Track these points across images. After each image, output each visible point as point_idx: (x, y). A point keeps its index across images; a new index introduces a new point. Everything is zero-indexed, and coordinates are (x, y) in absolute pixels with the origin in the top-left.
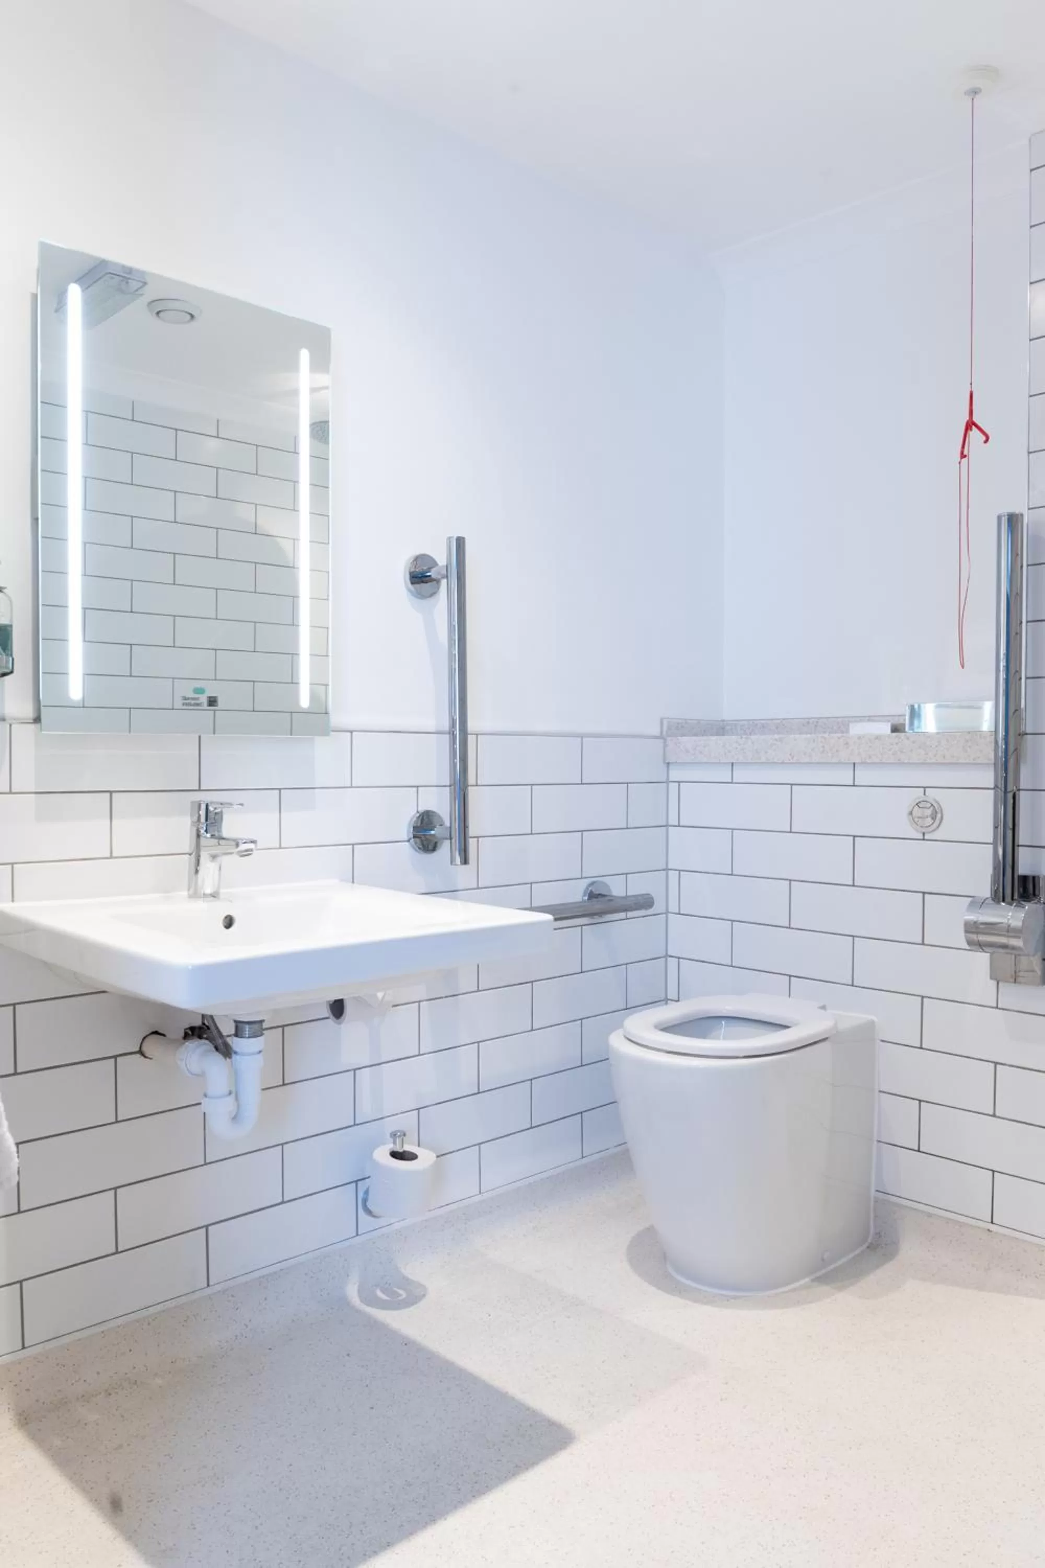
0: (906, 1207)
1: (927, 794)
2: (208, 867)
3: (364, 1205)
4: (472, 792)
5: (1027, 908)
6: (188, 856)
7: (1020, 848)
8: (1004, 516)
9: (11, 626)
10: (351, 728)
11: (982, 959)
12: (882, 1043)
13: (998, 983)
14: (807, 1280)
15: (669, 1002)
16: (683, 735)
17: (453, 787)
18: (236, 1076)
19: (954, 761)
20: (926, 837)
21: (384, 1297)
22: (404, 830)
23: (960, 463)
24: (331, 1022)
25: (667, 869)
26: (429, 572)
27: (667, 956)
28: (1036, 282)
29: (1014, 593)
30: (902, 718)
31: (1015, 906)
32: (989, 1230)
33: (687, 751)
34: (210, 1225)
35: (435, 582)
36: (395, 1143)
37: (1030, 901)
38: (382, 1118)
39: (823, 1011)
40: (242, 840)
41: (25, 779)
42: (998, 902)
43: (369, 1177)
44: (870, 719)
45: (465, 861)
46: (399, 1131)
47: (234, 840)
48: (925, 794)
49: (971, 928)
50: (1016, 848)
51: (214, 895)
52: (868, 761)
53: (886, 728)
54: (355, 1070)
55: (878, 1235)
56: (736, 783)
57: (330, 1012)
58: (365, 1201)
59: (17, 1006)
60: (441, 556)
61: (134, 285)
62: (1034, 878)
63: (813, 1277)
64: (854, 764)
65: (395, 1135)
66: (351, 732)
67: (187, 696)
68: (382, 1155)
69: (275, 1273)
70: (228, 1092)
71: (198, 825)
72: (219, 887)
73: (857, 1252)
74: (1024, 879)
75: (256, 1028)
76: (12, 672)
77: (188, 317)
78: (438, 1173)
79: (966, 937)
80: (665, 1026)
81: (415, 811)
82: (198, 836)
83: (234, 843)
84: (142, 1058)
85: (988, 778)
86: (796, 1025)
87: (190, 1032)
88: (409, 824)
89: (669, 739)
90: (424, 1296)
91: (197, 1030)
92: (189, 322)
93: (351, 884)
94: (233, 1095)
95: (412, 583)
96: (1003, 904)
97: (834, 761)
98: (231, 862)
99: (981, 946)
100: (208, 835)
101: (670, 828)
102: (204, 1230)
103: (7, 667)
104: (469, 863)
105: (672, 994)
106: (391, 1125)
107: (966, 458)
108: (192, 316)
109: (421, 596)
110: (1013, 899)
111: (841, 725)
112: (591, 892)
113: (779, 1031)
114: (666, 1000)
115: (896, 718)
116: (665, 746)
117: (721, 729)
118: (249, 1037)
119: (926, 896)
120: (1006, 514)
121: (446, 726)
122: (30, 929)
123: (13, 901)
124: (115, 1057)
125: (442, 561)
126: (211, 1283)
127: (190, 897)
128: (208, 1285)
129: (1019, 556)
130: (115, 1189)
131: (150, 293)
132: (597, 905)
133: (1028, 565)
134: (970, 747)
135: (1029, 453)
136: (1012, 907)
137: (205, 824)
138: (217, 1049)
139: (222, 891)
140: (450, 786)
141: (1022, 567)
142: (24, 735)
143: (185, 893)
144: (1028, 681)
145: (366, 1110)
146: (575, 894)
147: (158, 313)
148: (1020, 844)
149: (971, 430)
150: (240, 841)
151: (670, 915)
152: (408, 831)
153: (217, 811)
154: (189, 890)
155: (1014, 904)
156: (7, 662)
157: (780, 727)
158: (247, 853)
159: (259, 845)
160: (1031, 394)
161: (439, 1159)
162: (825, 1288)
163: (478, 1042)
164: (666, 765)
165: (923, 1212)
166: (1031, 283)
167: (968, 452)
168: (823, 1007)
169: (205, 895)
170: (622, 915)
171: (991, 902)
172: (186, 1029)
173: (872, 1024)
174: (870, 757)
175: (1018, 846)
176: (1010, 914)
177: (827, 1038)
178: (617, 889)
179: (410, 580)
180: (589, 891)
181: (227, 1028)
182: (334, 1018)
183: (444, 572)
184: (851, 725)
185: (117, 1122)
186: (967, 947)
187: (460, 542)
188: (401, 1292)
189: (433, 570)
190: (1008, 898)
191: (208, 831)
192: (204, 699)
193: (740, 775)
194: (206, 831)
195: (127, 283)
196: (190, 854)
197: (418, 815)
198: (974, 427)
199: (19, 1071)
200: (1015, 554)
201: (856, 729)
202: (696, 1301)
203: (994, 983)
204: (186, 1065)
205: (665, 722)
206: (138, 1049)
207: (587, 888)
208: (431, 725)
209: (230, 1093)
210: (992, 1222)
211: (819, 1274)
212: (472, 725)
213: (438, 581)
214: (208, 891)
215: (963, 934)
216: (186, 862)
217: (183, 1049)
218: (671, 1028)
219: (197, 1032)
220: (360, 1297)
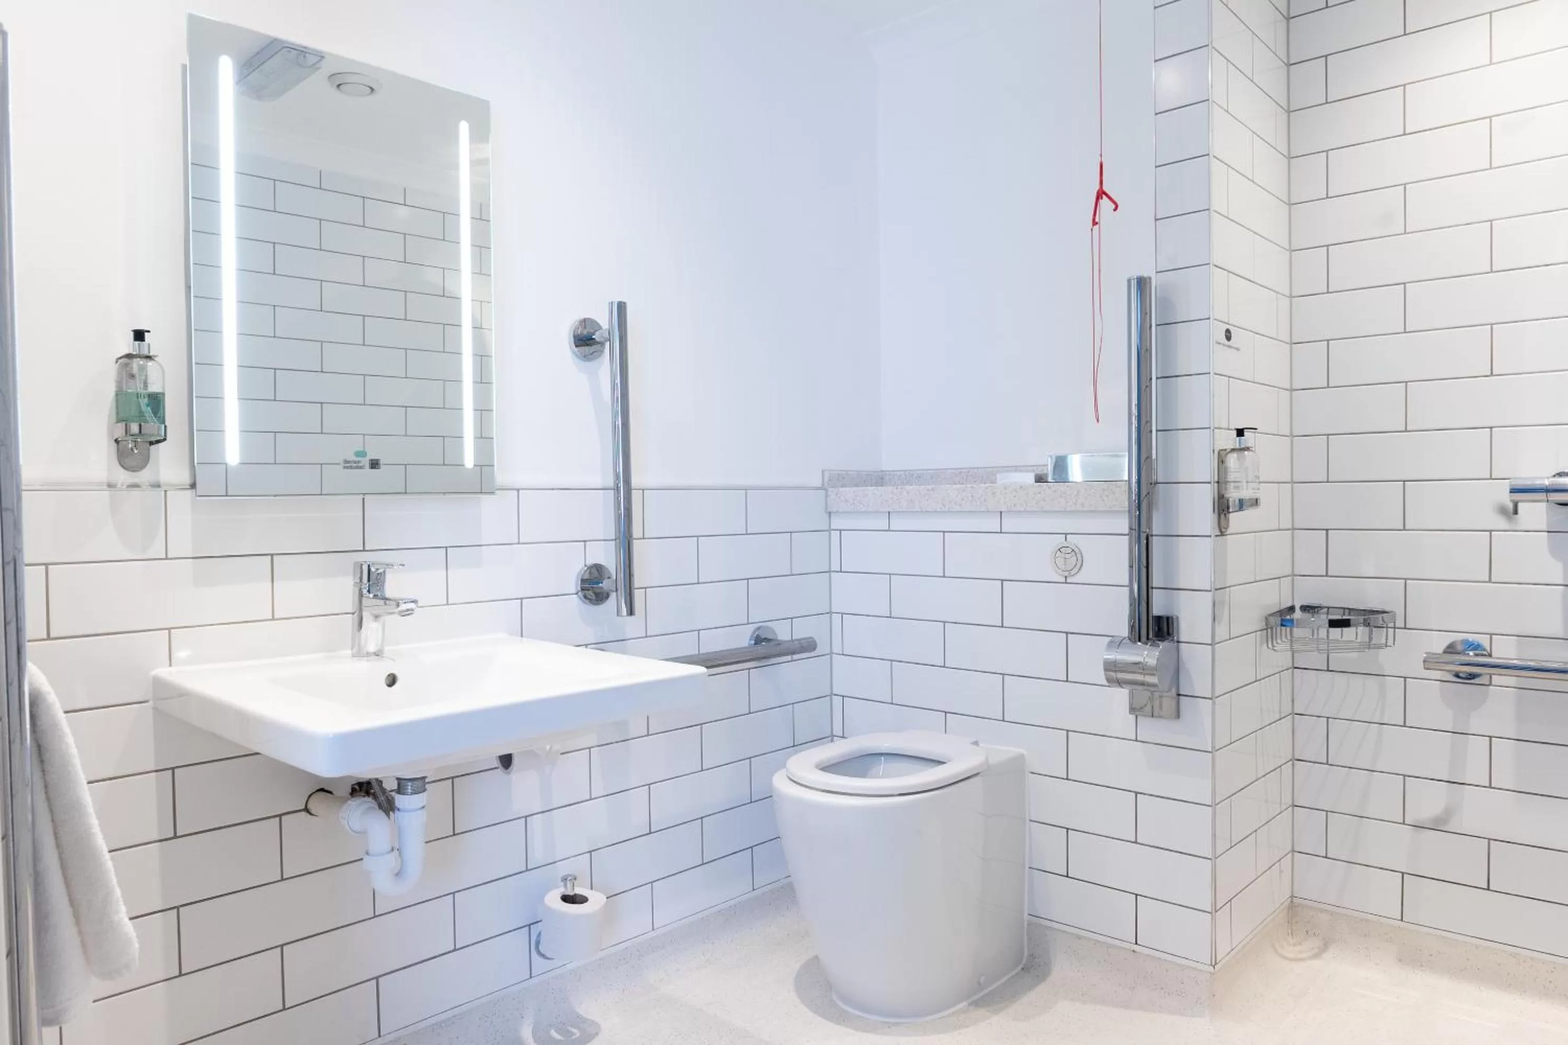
0: (1058, 930)
1: (1067, 539)
2: (370, 626)
3: (536, 946)
4: (637, 546)
5: (1161, 647)
6: (350, 615)
7: (1154, 590)
8: (1134, 279)
9: (163, 394)
10: (517, 486)
11: (1121, 695)
12: (1031, 774)
13: (1137, 717)
14: (965, 1004)
15: (835, 738)
16: (843, 486)
17: (617, 541)
18: (399, 833)
19: (1092, 509)
20: (1068, 580)
21: (558, 1036)
22: (572, 584)
23: (1092, 230)
24: (500, 772)
25: (830, 613)
26: (594, 335)
27: (832, 694)
28: (1161, 60)
29: (1143, 350)
30: (1045, 468)
31: (1151, 645)
32: (1134, 951)
33: (847, 501)
34: (380, 976)
35: (599, 345)
36: (565, 886)
37: (1163, 641)
38: (555, 862)
39: (974, 747)
40: (402, 600)
41: (182, 543)
42: (1135, 642)
43: (541, 921)
44: (1017, 469)
45: (631, 612)
46: (570, 875)
47: (395, 600)
48: (1066, 540)
49: (1110, 667)
50: (1150, 590)
51: (377, 654)
52: (1014, 509)
53: (1030, 478)
54: (526, 817)
55: (1031, 955)
56: (893, 531)
57: (499, 762)
58: (538, 943)
59: (176, 770)
60: (604, 319)
61: (311, 59)
62: (1168, 618)
63: (970, 1001)
64: (1001, 512)
65: (566, 879)
66: (518, 490)
67: (349, 459)
68: (553, 900)
69: (449, 1019)
70: (390, 849)
71: (361, 585)
72: (382, 645)
73: (1014, 973)
74: (1159, 619)
75: (419, 784)
76: (165, 440)
77: (369, 90)
78: (609, 915)
79: (1105, 674)
80: (824, 766)
81: (583, 565)
82: (361, 595)
83: (394, 603)
84: (308, 815)
85: (1123, 524)
86: (949, 761)
87: (357, 787)
88: (577, 577)
89: (830, 489)
90: (597, 1034)
91: (365, 785)
92: (369, 94)
93: (521, 638)
94: (396, 851)
95: (577, 346)
96: (1139, 644)
97: (982, 509)
98: (393, 621)
99: (1120, 683)
100: (371, 596)
101: (832, 574)
102: (374, 982)
103: (159, 435)
104: (634, 615)
105: (838, 730)
106: (564, 869)
107: (1098, 226)
108: (372, 89)
109: (586, 358)
110: (1148, 639)
111: (987, 476)
112: (758, 636)
113: (932, 767)
114: (832, 737)
115: (1040, 469)
116: (827, 496)
117: (880, 479)
118: (412, 794)
119: (1069, 636)
120: (1135, 277)
121: (611, 483)
122: (183, 694)
123: (170, 665)
124: (280, 816)
125: (604, 323)
126: (382, 1034)
127: (353, 656)
128: (380, 1036)
129: (1148, 315)
130: (282, 946)
131: (327, 68)
132: (762, 649)
133: (1157, 325)
134: (1107, 496)
135: (1156, 220)
136: (1148, 646)
137: (367, 585)
138: (380, 807)
139: (386, 648)
140: (615, 540)
141: (1151, 327)
142: (181, 501)
143: (349, 652)
144: (1159, 433)
145: (538, 855)
146: (742, 639)
147: (339, 86)
148: (1154, 586)
149: (1102, 199)
150: (400, 601)
151: (834, 656)
152: (577, 585)
153: (379, 572)
154: (352, 649)
155: (1149, 644)
156: (159, 428)
157: (934, 477)
158: (408, 613)
159: (420, 604)
160: (1157, 164)
161: (609, 899)
162: (981, 1012)
163: (649, 785)
164: (827, 516)
165: (1073, 934)
166: (1156, 61)
167: (1099, 219)
168: (976, 743)
169: (368, 654)
170: (789, 658)
171: (1128, 641)
172: (354, 785)
173: (1021, 757)
174: (1015, 505)
175: (1152, 588)
176: (1146, 653)
177: (977, 774)
178: (783, 633)
179: (575, 343)
180: (755, 636)
181: (390, 785)
182: (502, 768)
183: (606, 335)
184: (998, 476)
185: (283, 879)
186: (1107, 684)
187: (622, 307)
188: (575, 1031)
189: (597, 333)
190: (1144, 638)
191: (371, 591)
192: (365, 461)
193: (896, 523)
194: (369, 591)
195: (304, 57)
196: (353, 614)
197: (586, 568)
198: (1104, 196)
199: (178, 834)
200: (1144, 313)
201: (1003, 479)
202: (857, 1029)
203: (1132, 717)
204: (348, 823)
205: (827, 474)
206: (303, 807)
207: (754, 632)
208: (597, 481)
209: (392, 850)
210: (1136, 943)
211: (976, 997)
212: (635, 481)
213: (602, 344)
214: (372, 648)
215: (1102, 672)
216: (349, 621)
217: (345, 807)
218: (828, 768)
219: (364, 788)
220: (534, 1037)
